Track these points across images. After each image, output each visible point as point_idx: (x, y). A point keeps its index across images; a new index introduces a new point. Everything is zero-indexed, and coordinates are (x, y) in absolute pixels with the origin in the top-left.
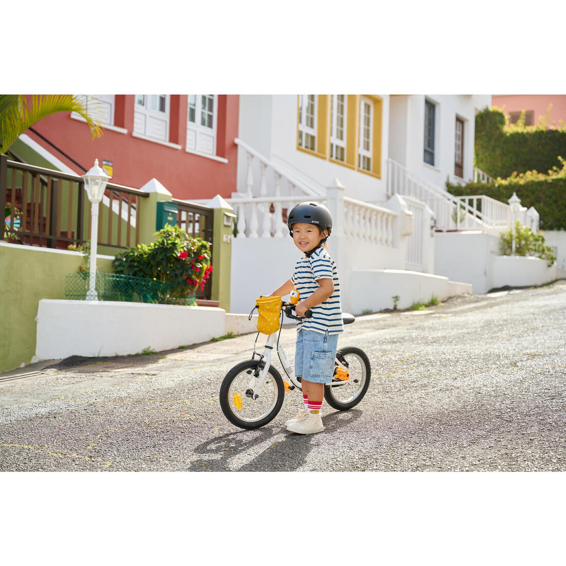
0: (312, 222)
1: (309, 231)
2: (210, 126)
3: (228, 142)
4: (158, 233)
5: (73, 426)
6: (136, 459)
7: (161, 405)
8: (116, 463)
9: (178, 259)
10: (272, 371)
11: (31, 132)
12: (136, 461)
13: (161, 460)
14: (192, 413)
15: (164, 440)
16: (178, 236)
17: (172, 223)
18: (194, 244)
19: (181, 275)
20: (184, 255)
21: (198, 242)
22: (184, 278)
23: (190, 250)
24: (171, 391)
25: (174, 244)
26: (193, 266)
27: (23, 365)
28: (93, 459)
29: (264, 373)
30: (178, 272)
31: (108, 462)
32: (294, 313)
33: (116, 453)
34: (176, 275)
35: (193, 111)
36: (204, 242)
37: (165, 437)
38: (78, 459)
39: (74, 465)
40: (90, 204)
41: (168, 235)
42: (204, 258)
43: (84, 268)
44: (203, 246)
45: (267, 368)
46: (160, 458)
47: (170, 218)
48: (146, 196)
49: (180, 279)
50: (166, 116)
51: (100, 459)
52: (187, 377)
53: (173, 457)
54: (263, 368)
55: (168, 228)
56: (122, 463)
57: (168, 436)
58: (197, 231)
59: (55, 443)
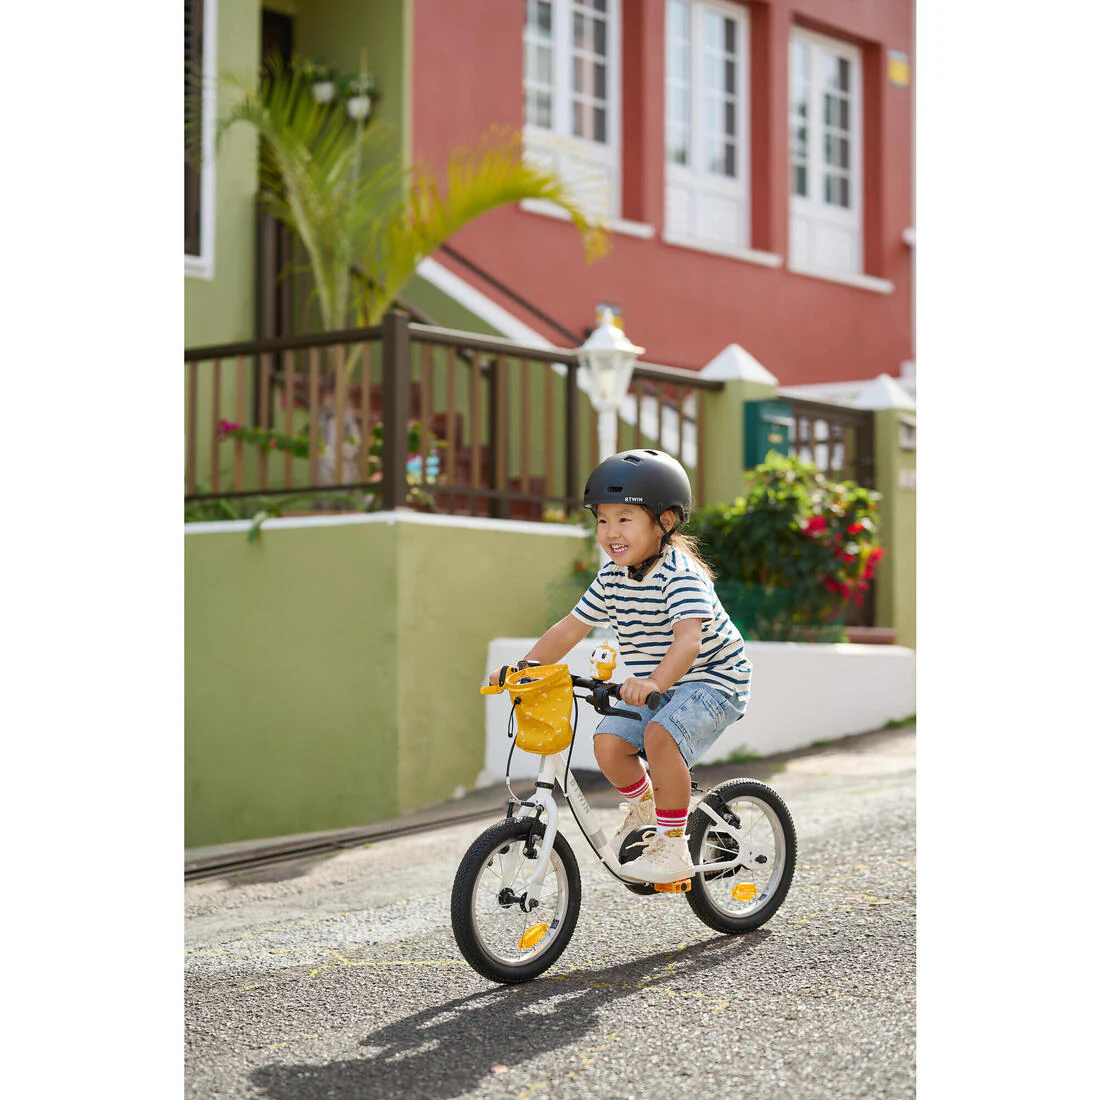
0: (626, 499)
1: (623, 520)
2: (845, 202)
3: (889, 240)
4: (750, 475)
5: (617, 924)
6: (780, 994)
7: (804, 878)
8: (736, 1001)
9: (802, 535)
11: (445, 257)
12: (782, 997)
13: (836, 994)
14: (880, 893)
15: (831, 952)
16: (799, 480)
17: (782, 449)
18: (836, 499)
19: (812, 571)
20: (816, 523)
21: (846, 492)
22: (820, 577)
23: (828, 511)
24: (819, 846)
25: (792, 501)
26: (839, 552)
27: (459, 793)
28: (684, 995)
30: (804, 566)
31: (720, 1000)
33: (730, 981)
34: (800, 574)
35: (802, 173)
36: (862, 493)
37: (832, 947)
38: (650, 994)
39: (646, 1006)
40: (594, 415)
41: (775, 479)
42: (863, 530)
43: (585, 563)
44: (861, 503)
46: (834, 991)
47: (776, 438)
48: (717, 387)
49: (811, 582)
50: (739, 187)
51: (699, 994)
52: (848, 814)
53: (861, 987)
54: (542, 835)
55: (774, 462)
56: (750, 1001)
57: (838, 944)
58: (837, 464)
59: (590, 962)
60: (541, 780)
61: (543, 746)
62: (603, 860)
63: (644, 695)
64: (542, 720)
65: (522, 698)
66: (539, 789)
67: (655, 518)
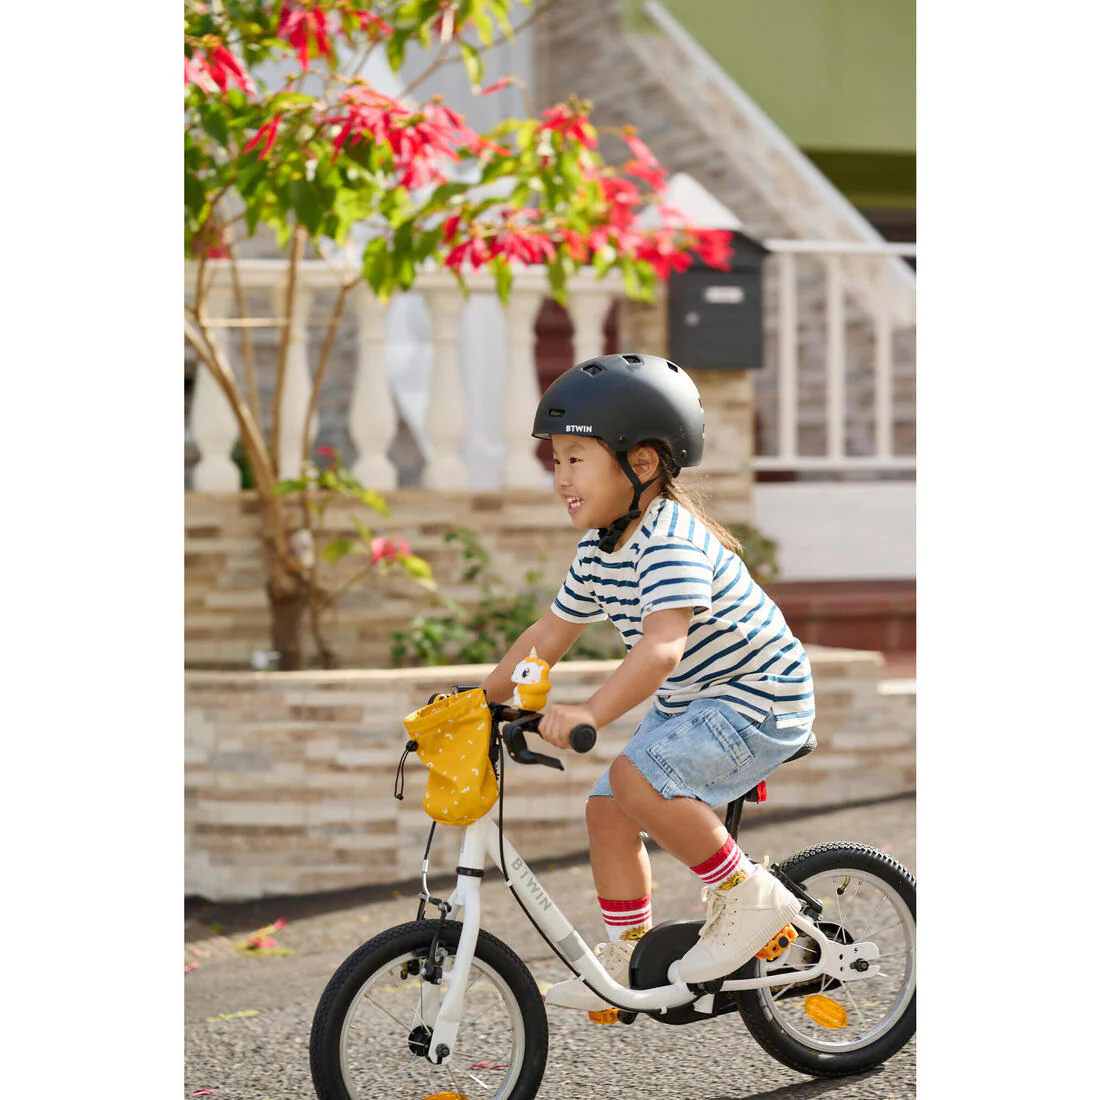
0: (568, 428)
1: (573, 460)
10: (490, 950)
29: (462, 963)
32: (533, 742)
45: (468, 942)
54: (452, 947)
60: (463, 864)
61: (449, 814)
62: (582, 978)
63: (567, 730)
64: (444, 773)
65: (419, 741)
66: (462, 879)
67: (621, 459)
